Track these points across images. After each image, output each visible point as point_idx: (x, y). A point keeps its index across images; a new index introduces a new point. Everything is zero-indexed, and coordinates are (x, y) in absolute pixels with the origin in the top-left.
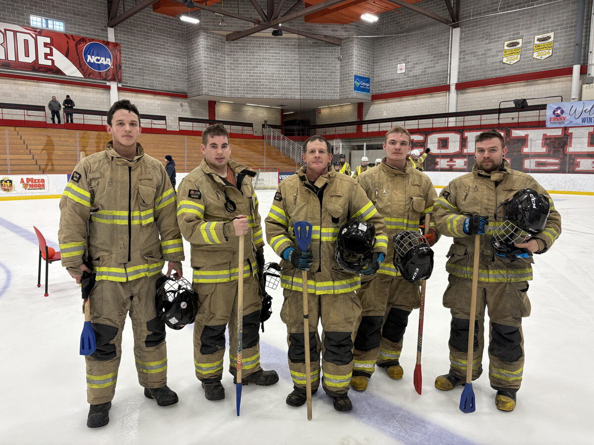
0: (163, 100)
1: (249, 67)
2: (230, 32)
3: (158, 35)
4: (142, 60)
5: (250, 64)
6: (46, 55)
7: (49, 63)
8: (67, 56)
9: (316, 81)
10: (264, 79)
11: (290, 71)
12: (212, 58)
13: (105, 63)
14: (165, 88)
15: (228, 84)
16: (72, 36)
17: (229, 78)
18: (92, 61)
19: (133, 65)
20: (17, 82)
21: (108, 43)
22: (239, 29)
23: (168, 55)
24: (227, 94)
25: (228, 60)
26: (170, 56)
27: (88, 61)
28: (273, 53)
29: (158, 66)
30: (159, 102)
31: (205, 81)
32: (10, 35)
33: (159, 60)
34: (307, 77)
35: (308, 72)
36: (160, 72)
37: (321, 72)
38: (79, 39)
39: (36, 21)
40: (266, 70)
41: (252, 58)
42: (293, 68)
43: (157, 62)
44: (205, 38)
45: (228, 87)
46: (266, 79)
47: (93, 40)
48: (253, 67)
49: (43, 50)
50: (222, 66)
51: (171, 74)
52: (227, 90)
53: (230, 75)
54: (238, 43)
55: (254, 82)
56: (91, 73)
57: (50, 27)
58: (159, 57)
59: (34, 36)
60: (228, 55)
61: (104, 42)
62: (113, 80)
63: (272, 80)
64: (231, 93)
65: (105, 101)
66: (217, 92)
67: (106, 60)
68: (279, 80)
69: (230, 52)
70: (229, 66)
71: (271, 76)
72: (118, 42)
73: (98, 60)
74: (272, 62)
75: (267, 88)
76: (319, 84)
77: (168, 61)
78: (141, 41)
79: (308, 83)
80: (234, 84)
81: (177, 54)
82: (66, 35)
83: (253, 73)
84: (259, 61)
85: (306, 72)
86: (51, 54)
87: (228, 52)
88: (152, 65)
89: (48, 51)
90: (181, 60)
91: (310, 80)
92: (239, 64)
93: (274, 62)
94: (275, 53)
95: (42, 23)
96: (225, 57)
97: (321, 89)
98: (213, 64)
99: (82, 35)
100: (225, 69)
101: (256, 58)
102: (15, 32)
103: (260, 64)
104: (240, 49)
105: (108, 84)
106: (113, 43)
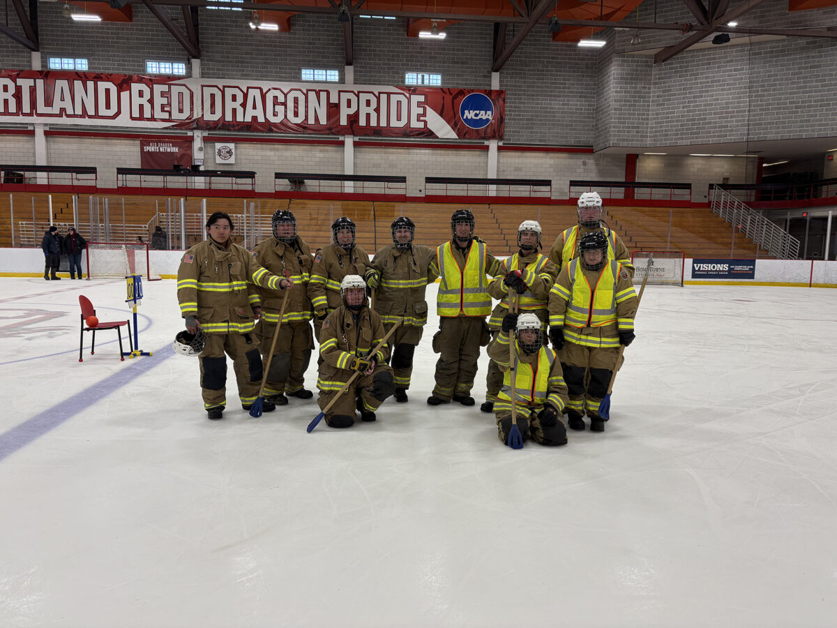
0: (558, 158)
1: (687, 98)
2: (660, 50)
3: (556, 71)
4: (532, 108)
5: (690, 93)
6: (419, 116)
7: (421, 125)
8: (441, 114)
9: (809, 107)
10: (711, 114)
11: (760, 96)
12: (628, 92)
13: (484, 118)
14: (561, 142)
15: (652, 128)
16: (449, 89)
17: (654, 119)
18: (469, 118)
19: (520, 115)
20: (387, 150)
21: (490, 93)
22: (672, 42)
23: (569, 96)
24: (648, 142)
25: (654, 92)
26: (572, 97)
27: (465, 117)
28: (731, 71)
29: (553, 112)
30: (552, 162)
31: (614, 127)
32: (384, 98)
33: (556, 104)
34: (791, 103)
35: (795, 93)
36: (556, 121)
37: (820, 91)
38: (457, 91)
39: (411, 79)
40: (717, 99)
41: (694, 84)
42: (766, 90)
43: (552, 108)
44: (618, 65)
45: (651, 132)
46: (715, 114)
47: (473, 91)
48: (694, 97)
49: (416, 111)
50: (644, 101)
51: (570, 121)
52: (650, 137)
53: (657, 114)
54: (672, 64)
55: (694, 120)
56: (466, 133)
57: (426, 82)
58: (556, 100)
59: (408, 95)
60: (655, 84)
61: (485, 91)
62: (493, 137)
63: (726, 113)
64: (655, 140)
65: (482, 165)
66: (633, 140)
67: (486, 113)
68: (738, 112)
69: (659, 78)
70: (656, 101)
71: (724, 108)
72: (504, 88)
73: (476, 115)
74: (728, 85)
75: (715, 127)
76: (815, 111)
77: (568, 105)
78: (533, 82)
79: (793, 112)
80: (661, 127)
81: (582, 93)
82: (442, 89)
83: (694, 106)
84: (706, 87)
85: (791, 93)
86: (424, 115)
87: (656, 79)
88: (546, 112)
89: (421, 111)
90: (587, 101)
91: (796, 107)
92: (672, 95)
93: (731, 84)
94: (735, 70)
95: (417, 79)
96: (649, 88)
97: (817, 120)
98: (630, 101)
99: (461, 87)
100: (648, 106)
101: (701, 83)
102: (389, 94)
103: (707, 91)
104: (676, 72)
105: (486, 143)
106: (496, 91)
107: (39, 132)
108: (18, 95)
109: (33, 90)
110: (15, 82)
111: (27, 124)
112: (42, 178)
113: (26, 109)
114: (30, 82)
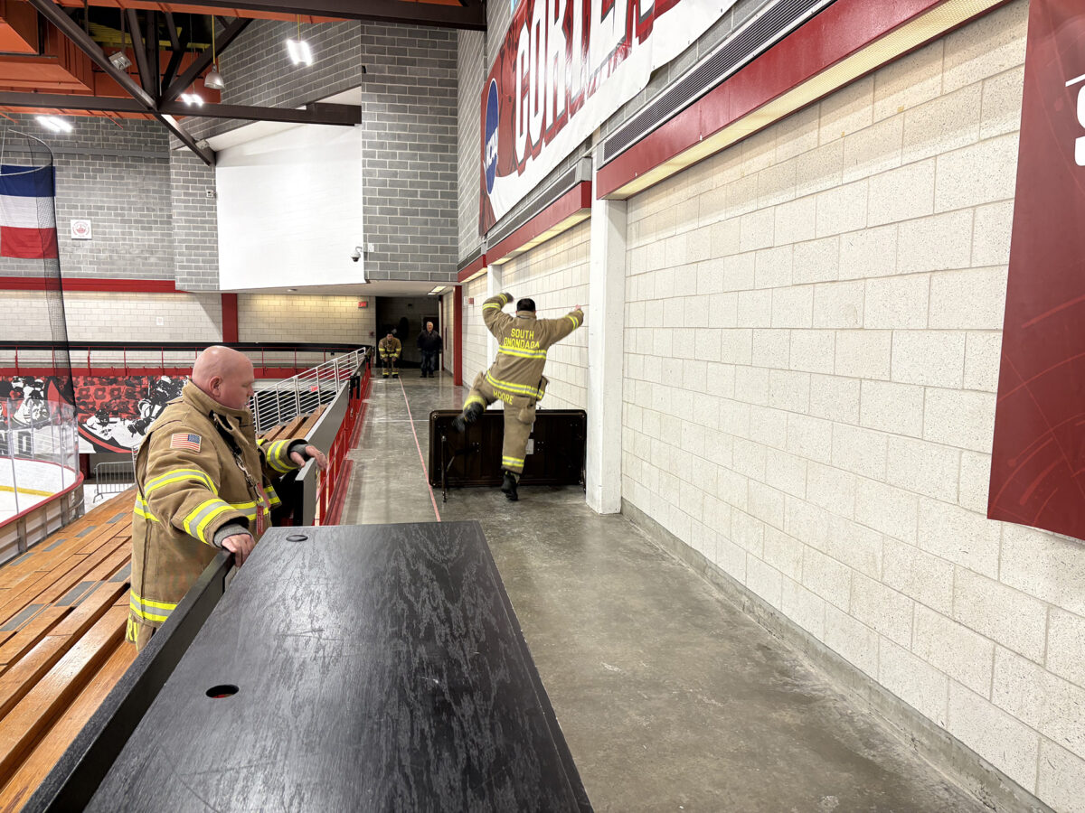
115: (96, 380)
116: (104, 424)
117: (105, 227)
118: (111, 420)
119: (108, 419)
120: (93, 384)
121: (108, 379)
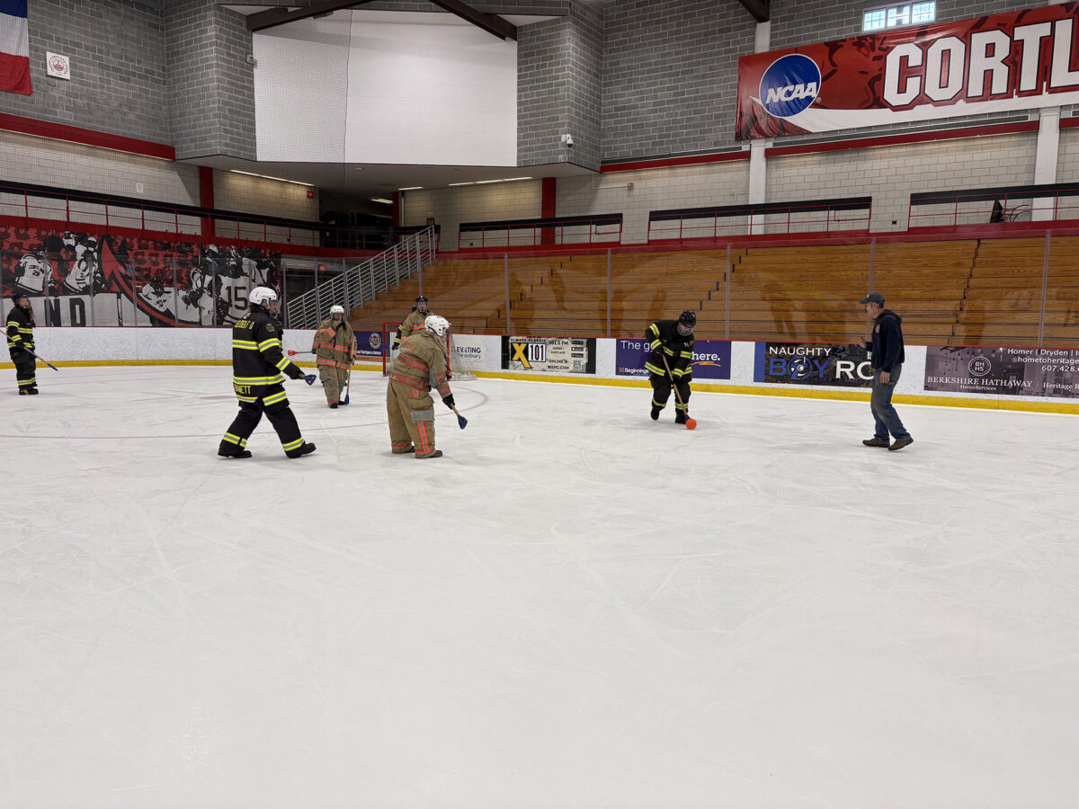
107: (1049, 125)
108: (1014, 61)
109: (1047, 45)
110: (1011, 35)
111: (1026, 111)
112: (1043, 209)
113: (1028, 81)
114: (1044, 29)
115: (150, 243)
116: (158, 294)
117: (82, 68)
118: (166, 289)
119: (162, 289)
120: (147, 248)
121: (162, 243)
